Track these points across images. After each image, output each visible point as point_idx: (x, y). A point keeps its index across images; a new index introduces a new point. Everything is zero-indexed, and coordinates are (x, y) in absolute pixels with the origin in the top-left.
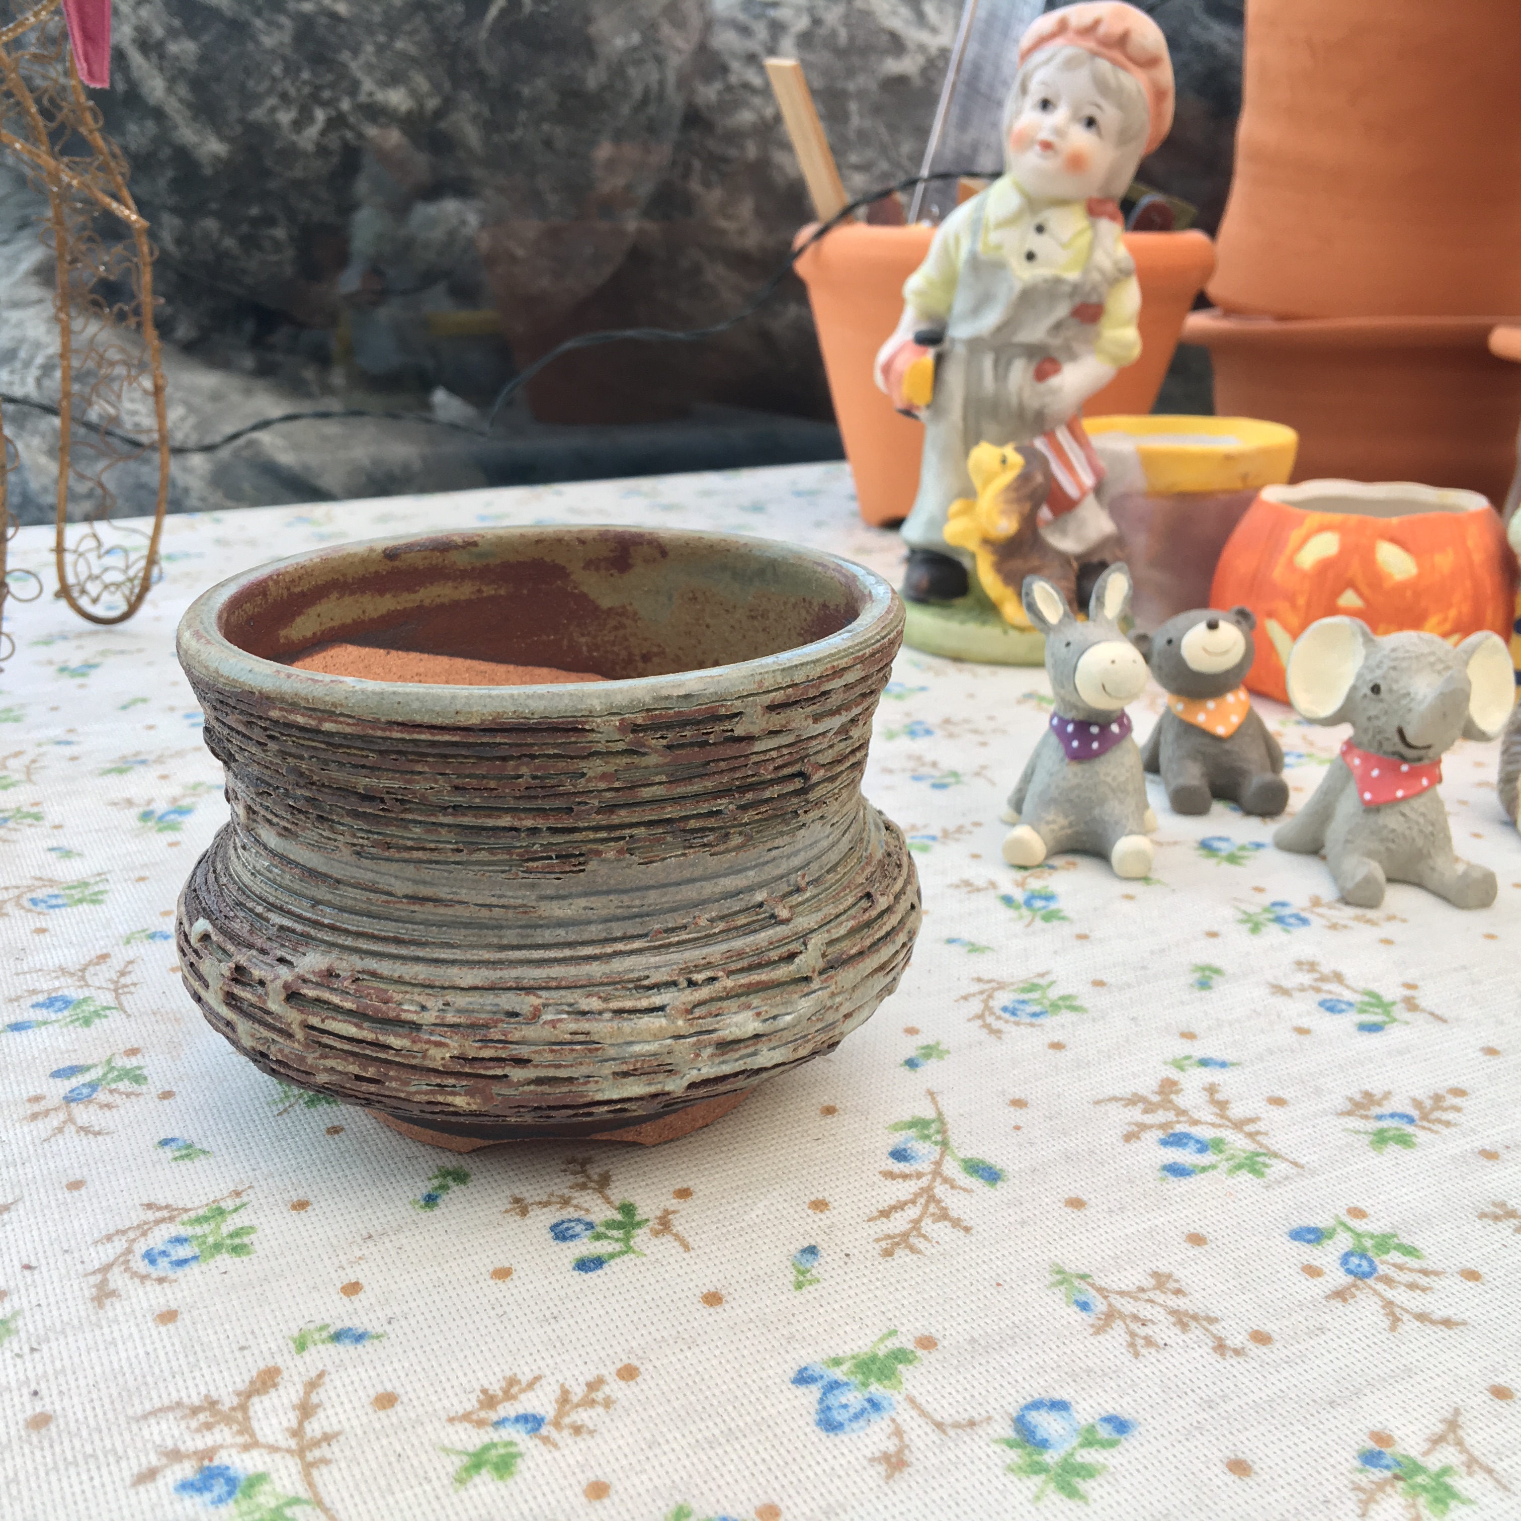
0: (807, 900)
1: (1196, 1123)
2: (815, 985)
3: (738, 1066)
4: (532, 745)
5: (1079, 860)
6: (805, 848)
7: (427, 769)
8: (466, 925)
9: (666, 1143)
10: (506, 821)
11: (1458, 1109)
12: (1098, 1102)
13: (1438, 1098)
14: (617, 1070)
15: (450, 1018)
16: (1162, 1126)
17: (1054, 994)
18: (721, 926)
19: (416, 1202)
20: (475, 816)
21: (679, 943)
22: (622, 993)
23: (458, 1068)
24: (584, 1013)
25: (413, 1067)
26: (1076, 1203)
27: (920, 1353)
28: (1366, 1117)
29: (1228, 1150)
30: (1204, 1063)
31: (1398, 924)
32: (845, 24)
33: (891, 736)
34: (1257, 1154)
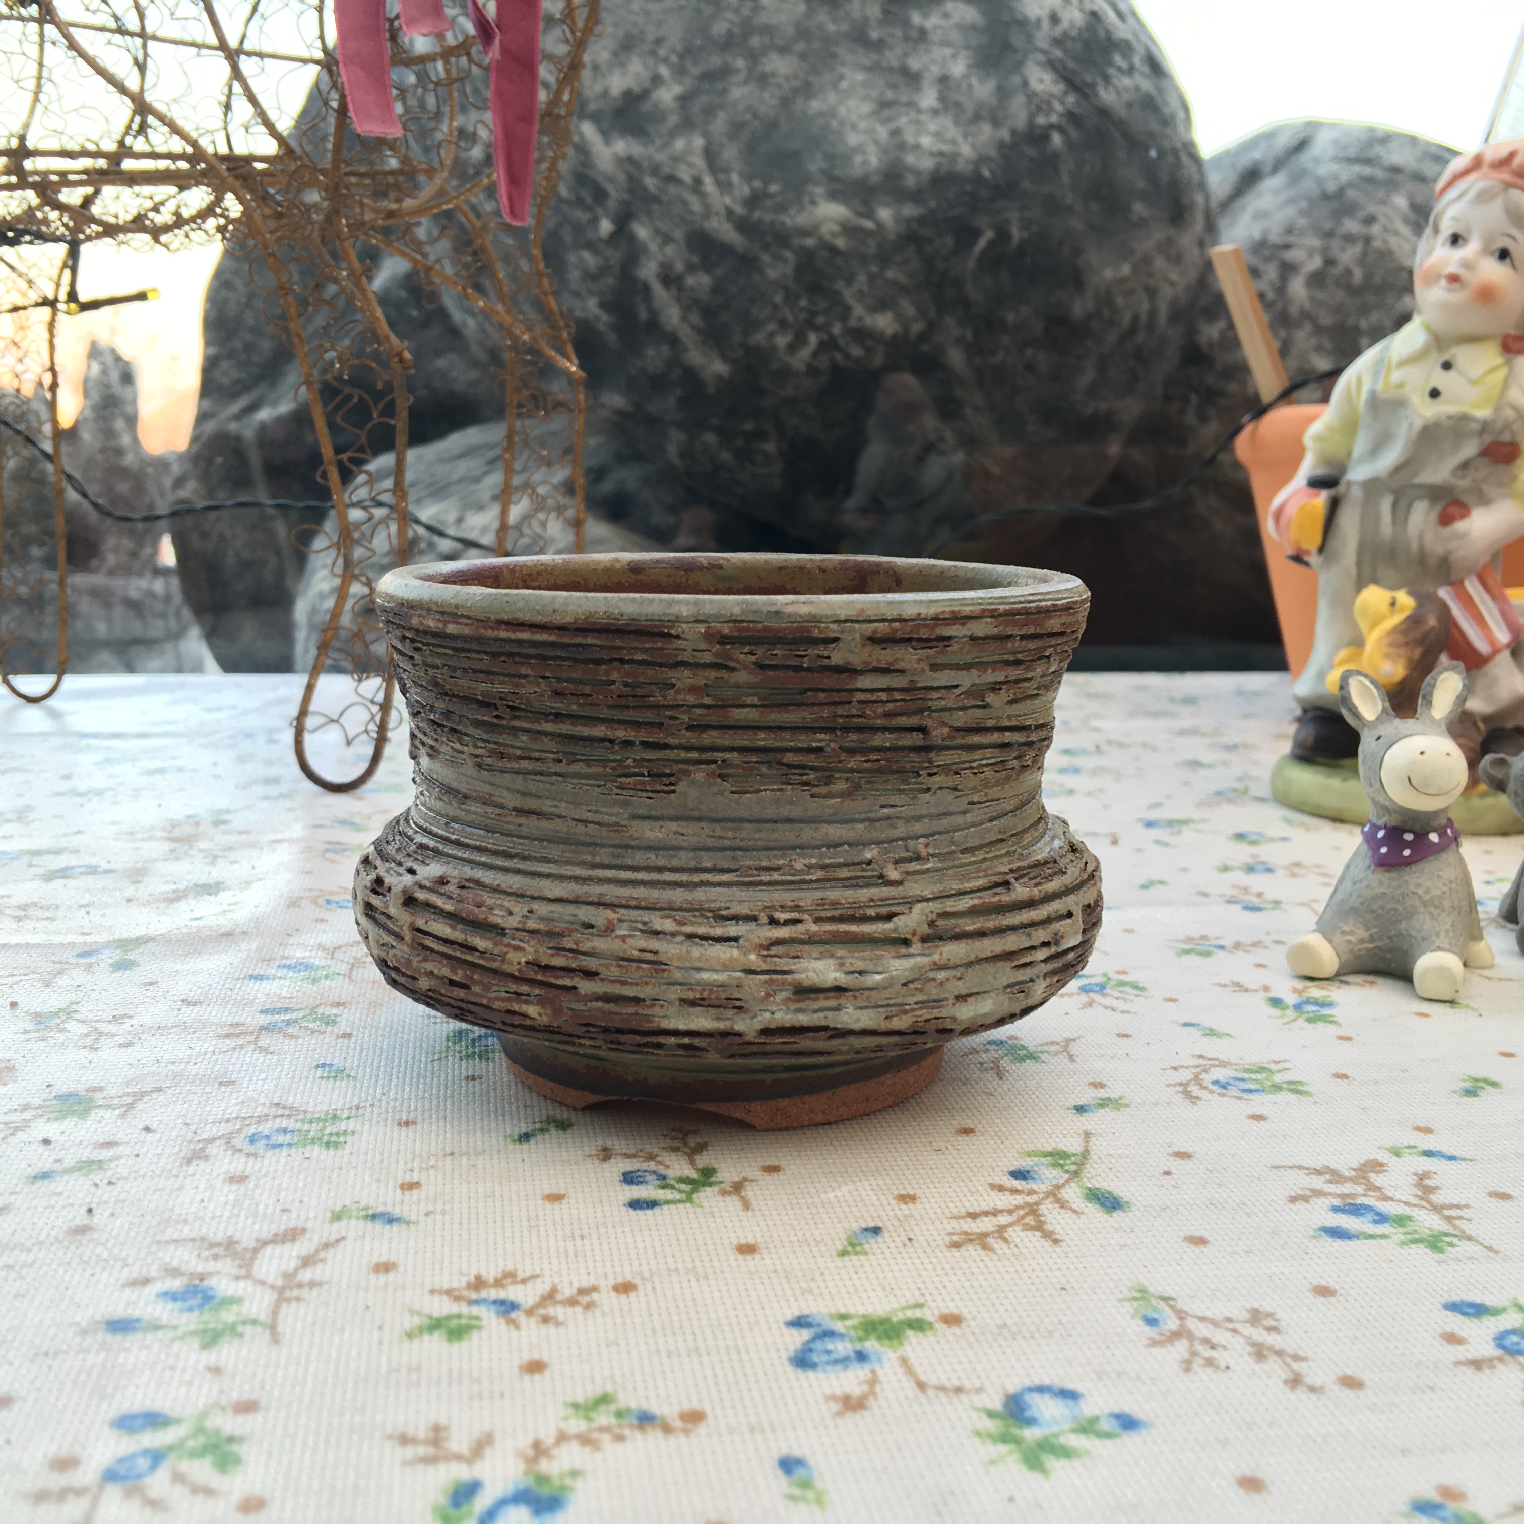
0: (927, 871)
1: (1386, 1199)
2: (916, 948)
3: (818, 1019)
4: (622, 648)
5: (1380, 980)
6: (931, 816)
7: (529, 672)
8: (566, 841)
9: (780, 1130)
10: (599, 731)
12: (1277, 1167)
14: (684, 996)
15: (532, 924)
16: (1342, 1196)
17: (1281, 1078)
18: (820, 874)
19: (511, 1136)
20: (572, 724)
21: (770, 883)
22: (700, 920)
23: (531, 975)
24: (656, 933)
25: (495, 972)
26: (1197, 1241)
27: (938, 1326)
29: (1411, 1227)
30: (1428, 1153)
32: (1361, 263)
33: (1225, 869)
34: (1445, 1234)
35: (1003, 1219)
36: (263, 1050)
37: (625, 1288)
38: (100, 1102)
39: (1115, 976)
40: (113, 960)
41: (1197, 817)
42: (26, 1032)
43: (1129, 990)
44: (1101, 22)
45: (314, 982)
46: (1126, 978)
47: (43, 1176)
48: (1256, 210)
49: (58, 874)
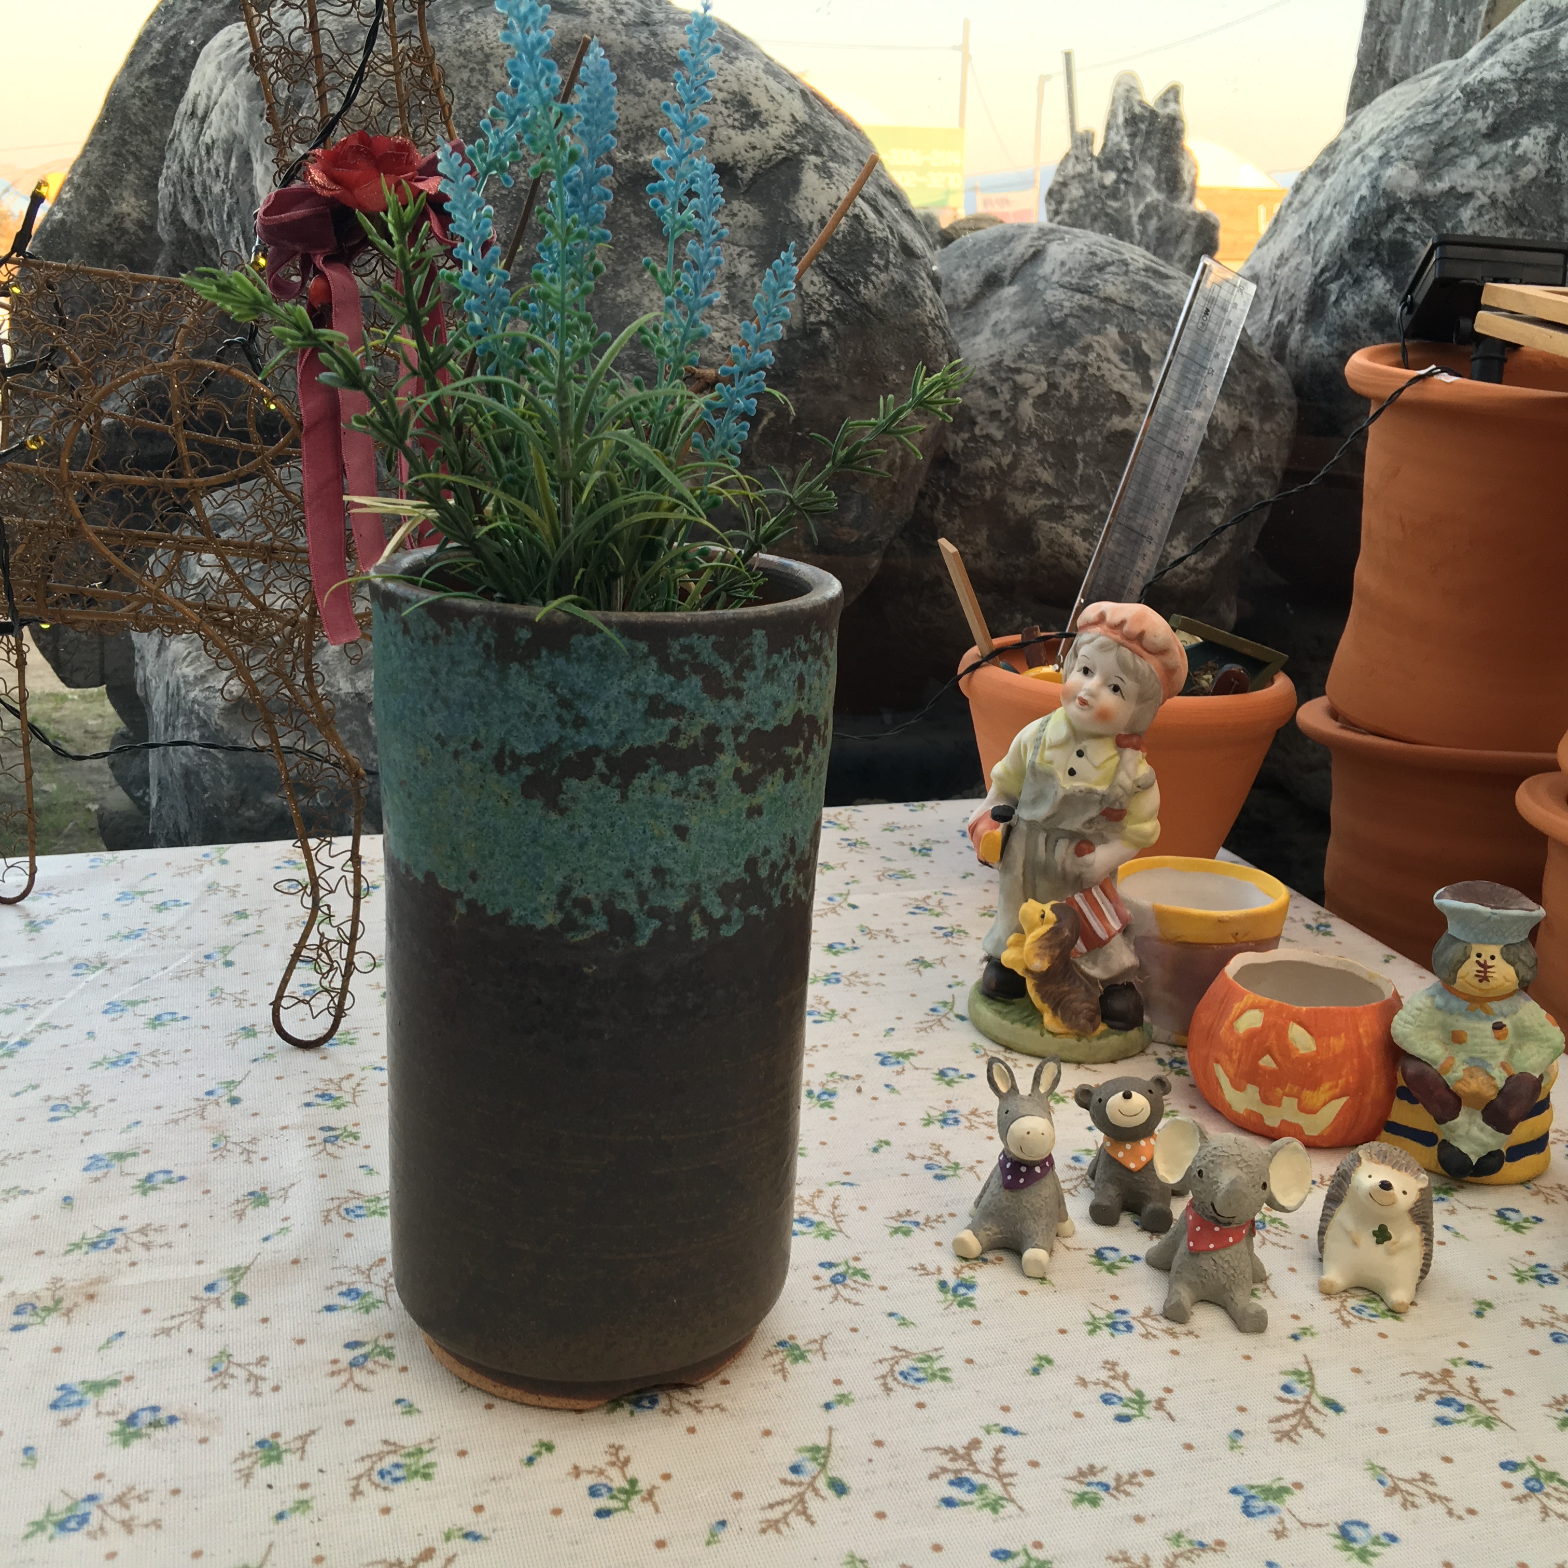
1: (977, 1471)
5: (1003, 1256)
11: (1140, 1485)
12: (925, 1450)
13: (1134, 1475)
16: (956, 1472)
17: (937, 1366)
19: (523, 1460)
26: (881, 1515)
28: (1081, 1482)
29: (986, 1493)
30: (1005, 1430)
31: (1192, 1339)
32: (1078, 387)
33: (928, 1122)
34: (1002, 1498)
35: (787, 1507)
36: (358, 1387)
38: (283, 1447)
39: (852, 1264)
40: (231, 1294)
41: (916, 1049)
42: (210, 1379)
43: (860, 1279)
44: (861, 224)
45: (367, 1311)
46: (859, 1265)
47: (280, 1516)
48: (996, 324)
49: (147, 1184)
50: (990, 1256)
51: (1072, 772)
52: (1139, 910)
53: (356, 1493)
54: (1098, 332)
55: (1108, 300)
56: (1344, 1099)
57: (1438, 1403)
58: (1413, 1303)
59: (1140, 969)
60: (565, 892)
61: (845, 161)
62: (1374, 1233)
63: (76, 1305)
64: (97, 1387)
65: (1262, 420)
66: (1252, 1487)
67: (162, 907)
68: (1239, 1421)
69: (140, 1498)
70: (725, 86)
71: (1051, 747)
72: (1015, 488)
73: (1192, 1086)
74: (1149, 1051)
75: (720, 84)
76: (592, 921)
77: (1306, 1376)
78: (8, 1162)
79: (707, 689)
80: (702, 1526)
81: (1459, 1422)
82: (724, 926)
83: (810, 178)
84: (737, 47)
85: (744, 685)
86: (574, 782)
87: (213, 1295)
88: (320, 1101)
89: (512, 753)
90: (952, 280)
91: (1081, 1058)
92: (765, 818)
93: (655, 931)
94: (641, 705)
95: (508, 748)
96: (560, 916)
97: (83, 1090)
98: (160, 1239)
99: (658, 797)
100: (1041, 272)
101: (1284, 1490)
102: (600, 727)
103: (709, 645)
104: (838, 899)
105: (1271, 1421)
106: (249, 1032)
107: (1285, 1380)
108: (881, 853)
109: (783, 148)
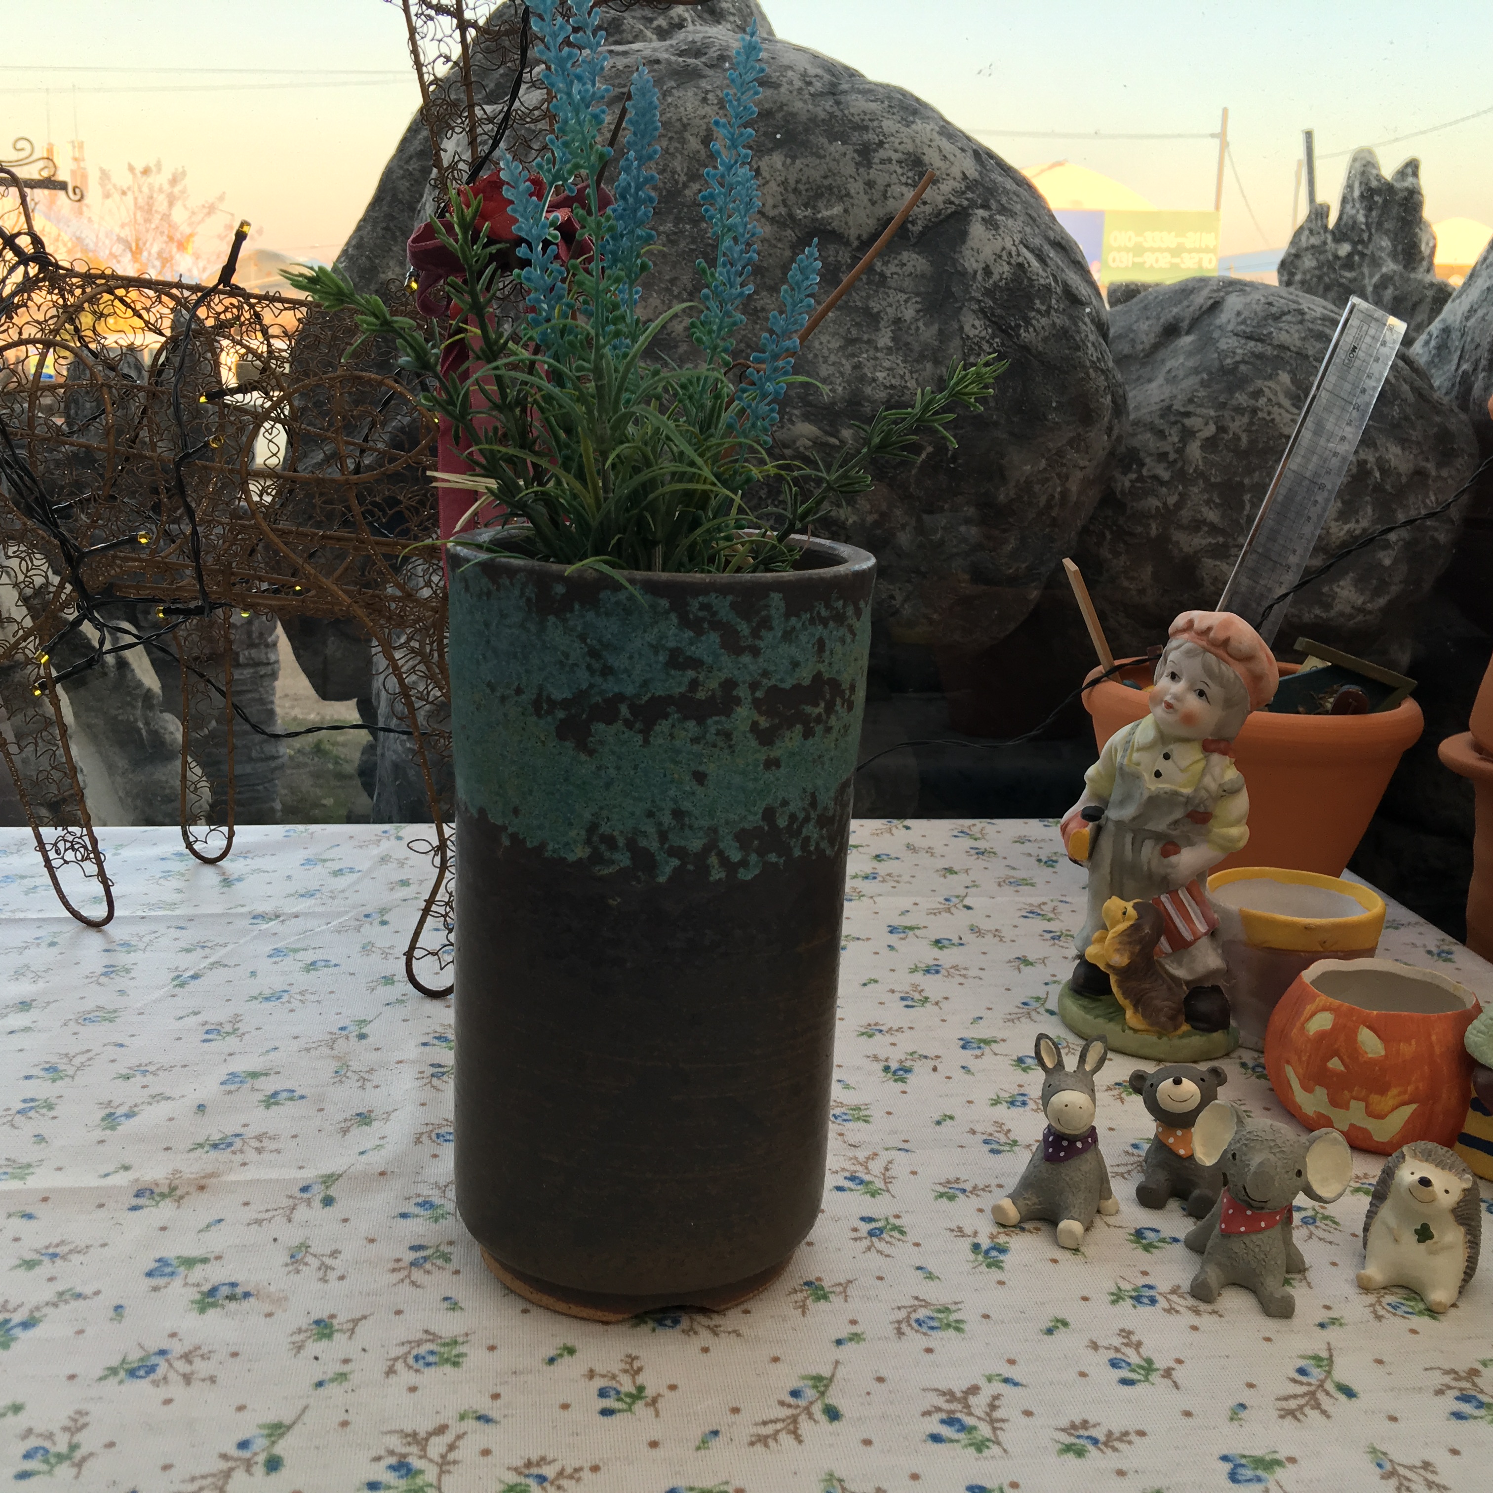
1: (970, 1414)
5: (1044, 1227)
11: (1130, 1443)
12: (924, 1390)
13: (1126, 1434)
16: (949, 1412)
17: (953, 1317)
19: (545, 1360)
26: (867, 1442)
28: (1071, 1435)
29: (975, 1434)
30: (1006, 1381)
31: (1215, 1317)
32: (1247, 431)
33: (996, 1102)
34: (988, 1440)
35: (779, 1426)
36: (414, 1284)
37: (595, 1469)
38: (337, 1327)
39: (892, 1220)
40: (322, 1195)
41: (999, 1035)
42: (287, 1265)
43: (896, 1234)
44: (1025, 272)
45: (436, 1220)
46: (897, 1222)
47: (320, 1384)
48: (1169, 371)
49: (272, 1100)
50: (1027, 1226)
51: (1158, 774)
52: (1226, 914)
53: (391, 1371)
54: (1270, 377)
55: (1283, 347)
56: (1414, 1106)
57: (1457, 1398)
58: (1454, 1305)
59: (1227, 973)
60: (592, 828)
61: (1012, 214)
62: (1416, 1231)
63: (188, 1193)
64: (189, 1262)
65: (1440, 465)
66: (1244, 1456)
67: (338, 873)
68: (1246, 1396)
69: (202, 1357)
70: (900, 148)
71: (1139, 750)
72: (1180, 527)
73: (1272, 1090)
74: (1235, 1055)
75: (896, 145)
76: (617, 856)
77: (1325, 1362)
78: (160, 1073)
79: (723, 646)
80: (696, 1432)
81: (1476, 1418)
82: (741, 870)
83: (977, 230)
84: (915, 112)
85: (761, 644)
86: (602, 726)
87: (305, 1195)
88: (436, 1042)
89: (549, 700)
90: (1131, 330)
91: (1162, 1056)
92: (783, 770)
93: (675, 869)
94: (662, 658)
95: (545, 694)
96: (588, 851)
97: (236, 1019)
98: (273, 1146)
99: (678, 743)
100: (1218, 322)
101: (1278, 1463)
102: (624, 676)
103: (727, 604)
104: (954, 900)
105: (1278, 1399)
106: (388, 980)
107: (1302, 1363)
108: (1007, 862)
109: (952, 203)
